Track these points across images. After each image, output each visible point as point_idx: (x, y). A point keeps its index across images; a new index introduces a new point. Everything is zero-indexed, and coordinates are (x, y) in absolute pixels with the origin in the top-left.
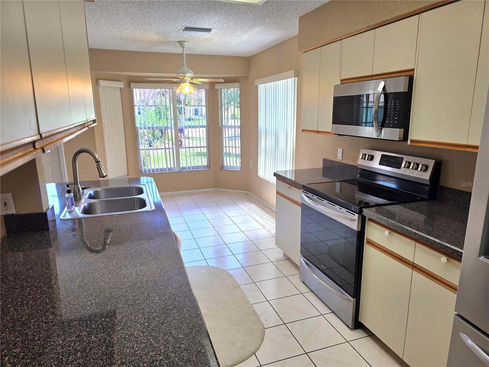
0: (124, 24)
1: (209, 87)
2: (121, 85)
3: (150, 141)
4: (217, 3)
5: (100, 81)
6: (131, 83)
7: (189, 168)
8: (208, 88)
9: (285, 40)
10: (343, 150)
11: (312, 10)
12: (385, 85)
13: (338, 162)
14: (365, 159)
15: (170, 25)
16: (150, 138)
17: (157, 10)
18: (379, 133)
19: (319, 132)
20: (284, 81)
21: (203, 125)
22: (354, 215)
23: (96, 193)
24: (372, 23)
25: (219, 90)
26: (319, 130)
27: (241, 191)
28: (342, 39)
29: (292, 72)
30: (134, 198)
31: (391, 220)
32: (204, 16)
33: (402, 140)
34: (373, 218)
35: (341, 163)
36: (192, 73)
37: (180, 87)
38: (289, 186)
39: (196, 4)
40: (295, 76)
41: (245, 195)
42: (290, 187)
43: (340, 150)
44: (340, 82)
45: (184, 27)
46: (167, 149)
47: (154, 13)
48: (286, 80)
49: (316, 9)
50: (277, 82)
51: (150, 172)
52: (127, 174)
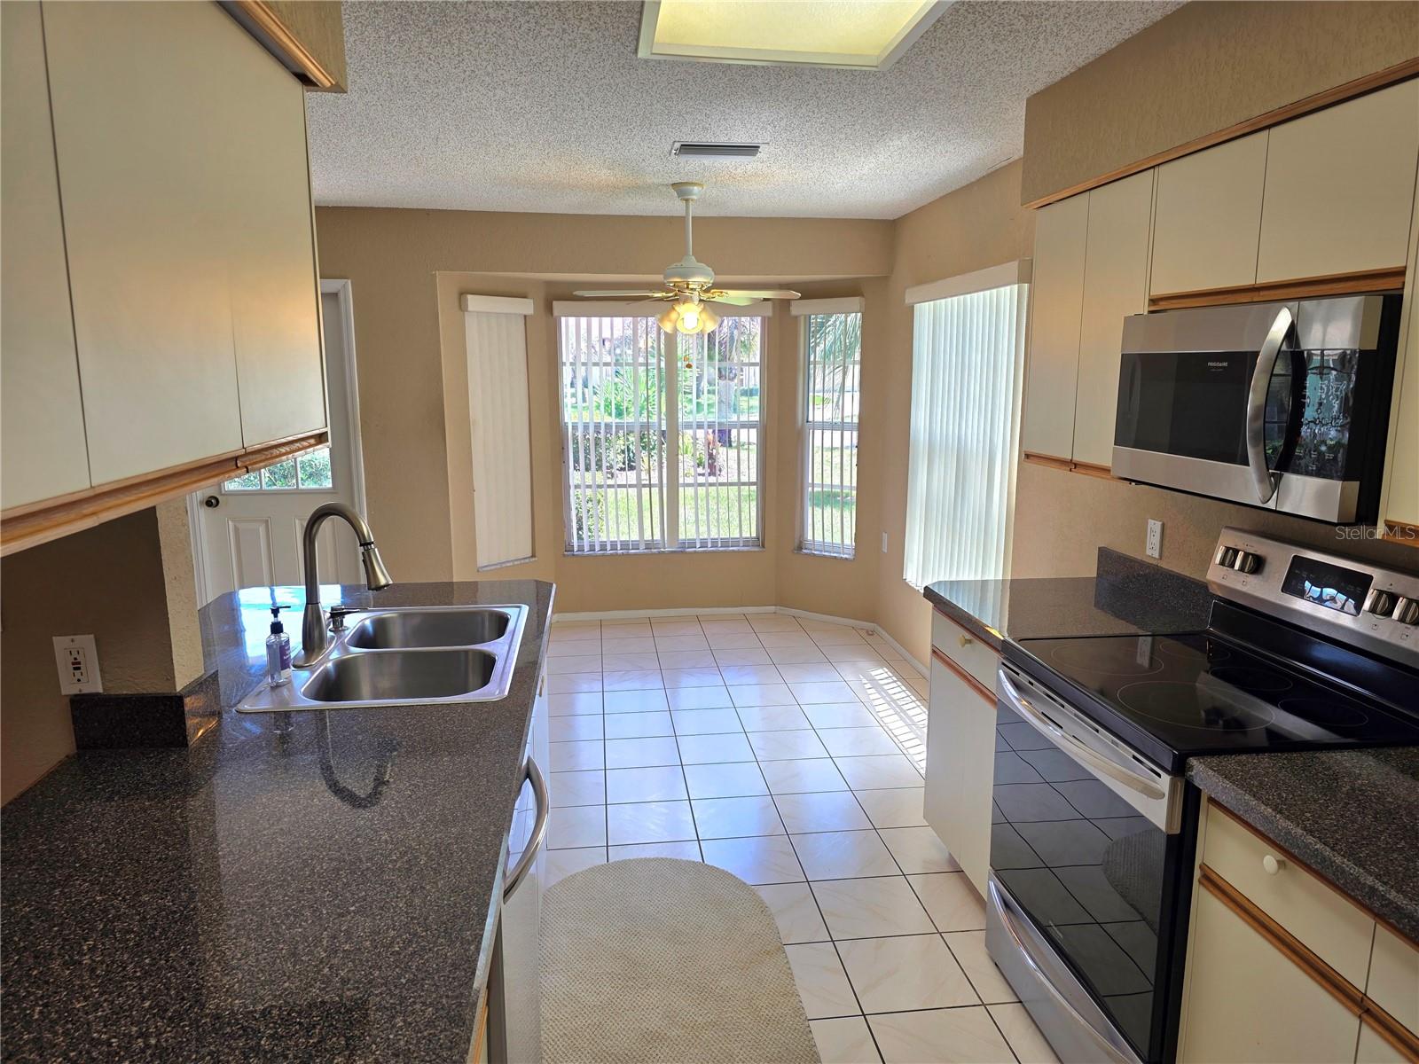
0: (511, 141)
1: (774, 312)
2: (527, 307)
3: (631, 455)
4: (753, 70)
5: (469, 297)
6: (554, 303)
7: (704, 543)
8: (769, 313)
9: (998, 167)
10: (1163, 525)
11: (1066, 73)
12: (1292, 323)
13: (1149, 566)
14: (1232, 566)
15: (637, 139)
16: (631, 446)
17: (586, 99)
18: (1269, 488)
19: (1076, 465)
20: (988, 292)
21: (749, 421)
22: (1159, 776)
23: (380, 624)
24: (1257, 111)
25: (803, 318)
26: (1077, 458)
27: (852, 621)
28: (1159, 165)
29: (1013, 267)
30: (466, 652)
31: (1288, 818)
32: (727, 111)
33: (1353, 520)
34: (1223, 799)
35: (1157, 569)
36: (708, 275)
37: (673, 315)
38: (968, 636)
39: (691, 77)
40: (1021, 280)
41: (863, 634)
42: (970, 642)
43: (1155, 526)
44: (1149, 305)
45: (677, 145)
46: (644, 486)
47: (583, 109)
48: (994, 291)
49: (1080, 69)
50: (968, 296)
51: (594, 550)
52: (530, 555)
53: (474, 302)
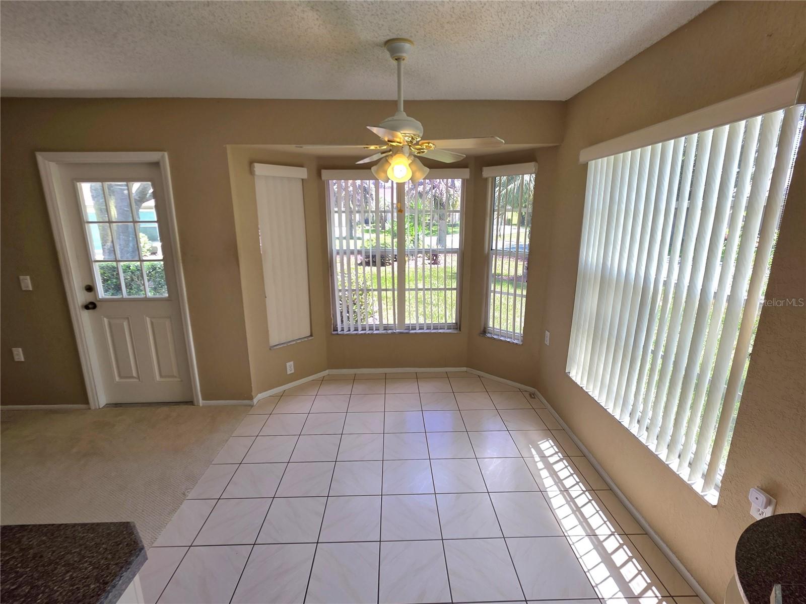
1: (470, 174)
2: (302, 173)
5: (256, 164)
6: (323, 170)
7: (421, 327)
8: (468, 176)
21: (452, 249)
25: (490, 179)
36: (417, 128)
46: (383, 290)
52: (309, 334)
53: (259, 168)
